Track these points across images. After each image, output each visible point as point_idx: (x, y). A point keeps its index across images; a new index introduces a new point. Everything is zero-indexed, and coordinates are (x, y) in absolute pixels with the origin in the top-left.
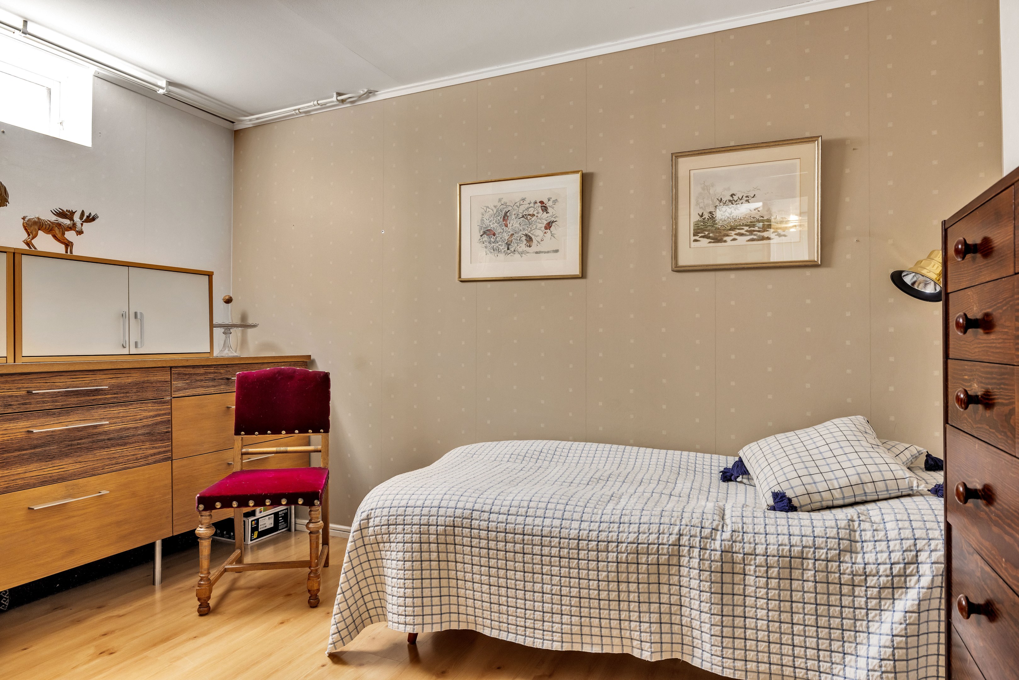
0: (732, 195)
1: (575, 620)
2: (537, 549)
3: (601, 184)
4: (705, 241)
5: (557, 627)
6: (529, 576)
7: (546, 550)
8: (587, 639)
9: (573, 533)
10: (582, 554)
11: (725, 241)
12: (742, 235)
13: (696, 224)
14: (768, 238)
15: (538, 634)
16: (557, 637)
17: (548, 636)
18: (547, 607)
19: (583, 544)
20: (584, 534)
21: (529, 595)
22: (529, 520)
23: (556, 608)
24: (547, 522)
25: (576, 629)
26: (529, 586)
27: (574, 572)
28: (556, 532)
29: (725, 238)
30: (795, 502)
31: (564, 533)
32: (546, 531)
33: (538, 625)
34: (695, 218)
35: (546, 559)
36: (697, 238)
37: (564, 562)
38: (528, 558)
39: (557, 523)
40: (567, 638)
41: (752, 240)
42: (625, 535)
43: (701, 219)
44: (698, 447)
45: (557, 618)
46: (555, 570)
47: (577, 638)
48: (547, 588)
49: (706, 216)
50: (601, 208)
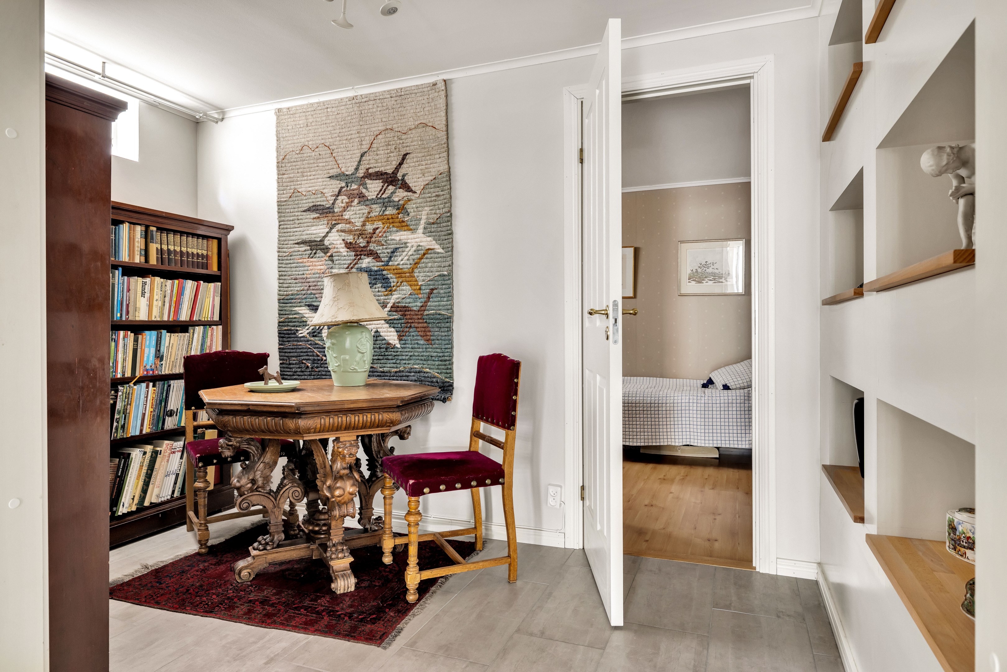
0: (706, 262)
1: (650, 434)
2: (634, 409)
3: (644, 253)
4: (693, 283)
5: (642, 437)
6: (631, 419)
7: (638, 409)
8: (654, 441)
9: (649, 401)
10: (652, 409)
11: (703, 283)
12: (711, 280)
13: (690, 274)
14: (722, 282)
15: (635, 440)
16: (642, 441)
17: (639, 441)
18: (638, 430)
19: (653, 405)
20: (653, 401)
21: (631, 426)
22: (630, 398)
23: (642, 430)
24: (638, 398)
25: (650, 437)
26: (631, 423)
27: (649, 416)
28: (641, 401)
29: (703, 282)
30: (730, 387)
31: (645, 401)
32: (637, 401)
33: (635, 437)
34: (689, 272)
35: (638, 412)
36: (690, 281)
37: (645, 412)
38: (630, 412)
39: (641, 398)
40: (646, 441)
41: (715, 283)
42: (669, 401)
43: (692, 272)
44: (690, 377)
45: (642, 434)
46: (642, 416)
47: (650, 441)
48: (638, 423)
49: (694, 271)
50: (643, 265)
